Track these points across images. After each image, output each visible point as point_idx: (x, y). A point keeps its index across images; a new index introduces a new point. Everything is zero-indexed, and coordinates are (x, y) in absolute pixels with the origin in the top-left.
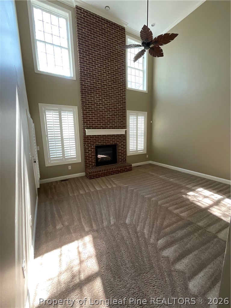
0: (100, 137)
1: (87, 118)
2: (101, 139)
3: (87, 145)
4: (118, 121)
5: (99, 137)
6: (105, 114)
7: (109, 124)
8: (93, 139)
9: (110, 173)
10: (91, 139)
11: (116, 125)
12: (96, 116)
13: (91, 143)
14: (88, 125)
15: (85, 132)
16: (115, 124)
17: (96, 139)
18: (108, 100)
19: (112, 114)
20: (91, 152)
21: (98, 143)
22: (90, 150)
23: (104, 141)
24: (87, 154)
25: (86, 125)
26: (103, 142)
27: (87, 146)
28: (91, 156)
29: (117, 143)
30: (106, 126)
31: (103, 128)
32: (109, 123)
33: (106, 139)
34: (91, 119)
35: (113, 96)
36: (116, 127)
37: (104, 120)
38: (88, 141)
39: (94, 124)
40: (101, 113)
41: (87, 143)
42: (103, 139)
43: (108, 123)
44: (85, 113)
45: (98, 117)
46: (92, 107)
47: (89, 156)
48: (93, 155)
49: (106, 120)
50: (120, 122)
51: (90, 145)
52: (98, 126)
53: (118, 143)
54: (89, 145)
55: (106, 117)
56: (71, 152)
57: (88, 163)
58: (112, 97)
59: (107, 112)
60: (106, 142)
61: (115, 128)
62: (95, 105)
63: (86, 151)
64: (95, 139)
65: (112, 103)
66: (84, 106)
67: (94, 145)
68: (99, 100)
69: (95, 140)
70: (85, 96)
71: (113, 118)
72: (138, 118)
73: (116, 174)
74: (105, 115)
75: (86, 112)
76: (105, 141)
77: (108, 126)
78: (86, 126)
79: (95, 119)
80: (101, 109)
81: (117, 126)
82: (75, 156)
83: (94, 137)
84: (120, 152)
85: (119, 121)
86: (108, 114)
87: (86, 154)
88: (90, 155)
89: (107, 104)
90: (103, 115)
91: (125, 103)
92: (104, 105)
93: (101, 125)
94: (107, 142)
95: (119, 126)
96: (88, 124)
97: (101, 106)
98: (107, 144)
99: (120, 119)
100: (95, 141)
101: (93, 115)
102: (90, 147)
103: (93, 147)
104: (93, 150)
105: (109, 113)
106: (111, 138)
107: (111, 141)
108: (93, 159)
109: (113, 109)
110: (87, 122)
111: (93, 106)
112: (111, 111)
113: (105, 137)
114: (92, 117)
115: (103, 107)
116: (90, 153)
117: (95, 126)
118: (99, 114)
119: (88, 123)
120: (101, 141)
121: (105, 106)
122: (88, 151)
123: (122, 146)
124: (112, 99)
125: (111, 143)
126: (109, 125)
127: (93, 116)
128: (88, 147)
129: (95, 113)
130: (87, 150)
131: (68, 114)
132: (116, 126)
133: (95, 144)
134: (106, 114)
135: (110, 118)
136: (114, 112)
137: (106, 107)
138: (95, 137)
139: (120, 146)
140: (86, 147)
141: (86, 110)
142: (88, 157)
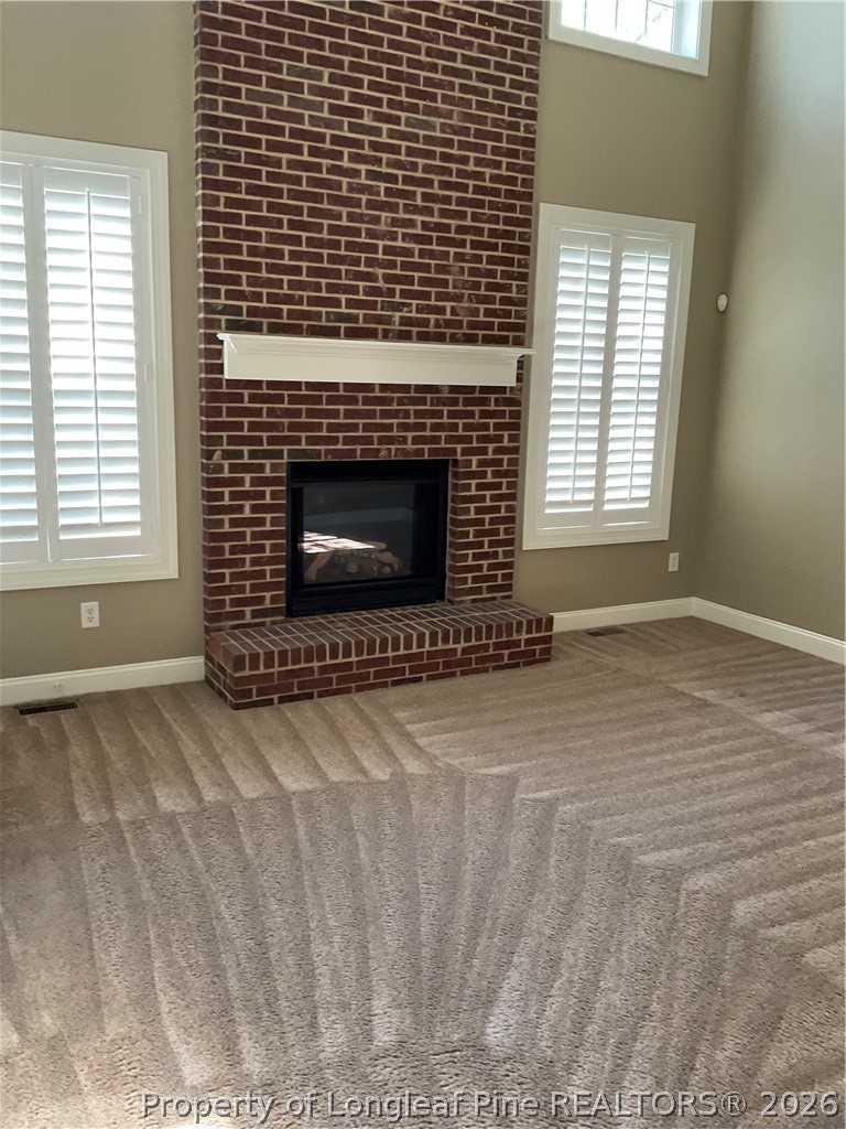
0: (331, 400)
1: (237, 249)
2: (335, 414)
3: (227, 455)
4: (466, 285)
5: (318, 400)
6: (377, 220)
7: (397, 299)
8: (271, 412)
9: (394, 672)
10: (258, 412)
11: (448, 316)
12: (304, 235)
13: (259, 441)
14: (244, 304)
15: (214, 353)
16: (448, 305)
17: (298, 413)
18: (403, 115)
19: (425, 225)
20: (254, 509)
21: (310, 440)
22: (246, 495)
23: (354, 427)
24: (226, 518)
25: (222, 301)
26: (347, 441)
27: (226, 464)
28: (255, 536)
29: (454, 451)
30: (379, 320)
31: (354, 334)
32: (404, 293)
33: (371, 414)
34: (269, 253)
35: (439, 84)
36: (449, 331)
37: (362, 268)
38: (239, 426)
39: (288, 299)
40: (345, 210)
41: (231, 440)
42: (348, 414)
43: (391, 293)
44: (221, 209)
45: (320, 243)
46: (278, 163)
47: (242, 536)
48: (268, 527)
49: (380, 272)
50: (483, 292)
51: (252, 454)
52: (318, 316)
53: (459, 447)
54: (239, 455)
55: (381, 243)
56: (108, 501)
57: (227, 590)
58: (433, 97)
59: (393, 208)
60: (369, 440)
61: (441, 338)
62: (298, 150)
63: (220, 496)
64: (287, 413)
65: (429, 140)
66: (221, 154)
67: (279, 454)
68: (334, 109)
69: (286, 421)
70: (228, 75)
71: (432, 255)
72: (625, 265)
73: (430, 678)
74: (371, 234)
75: (230, 203)
76: (367, 427)
77: (388, 320)
78: (226, 310)
79: (293, 255)
80: (345, 180)
81: (459, 324)
82: (137, 532)
83: (280, 399)
84: (472, 515)
85: (477, 286)
86: (395, 222)
87: (220, 523)
88: (248, 531)
89: (395, 150)
90: (357, 232)
91: (531, 142)
92: (367, 151)
93: (337, 303)
94: (382, 440)
95: (473, 325)
96: (241, 296)
97: (345, 163)
98: (378, 450)
99: (484, 265)
100: (292, 427)
101: (279, 224)
102: (246, 468)
103: (274, 468)
104: (268, 490)
105: (401, 215)
106: (407, 414)
107: (410, 435)
108: (270, 561)
109: (436, 190)
110: (236, 280)
111: (285, 157)
112: (419, 202)
113: (366, 401)
114: (272, 238)
115: (363, 168)
116: (247, 513)
117: (291, 314)
118: (326, 222)
119: (245, 287)
120: (331, 428)
121: (378, 161)
122: (233, 496)
123: (490, 479)
124: (436, 112)
125: (410, 446)
126: (397, 307)
127: (285, 231)
128: (233, 468)
129: (298, 211)
130: (227, 490)
131: (97, 209)
132: (448, 324)
133: (285, 448)
134: (383, 227)
135: (409, 253)
136: (444, 213)
137: (384, 170)
138: (293, 399)
139: (472, 475)
140: (219, 468)
141: (234, 187)
142: (227, 545)
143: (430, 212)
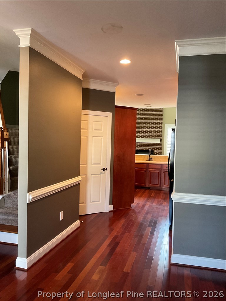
4: (154, 133)
16: (152, 135)
18: (147, 118)
30: (144, 136)
31: (142, 138)
33: (143, 145)
35: (151, 115)
40: (141, 127)
42: (141, 145)
49: (144, 132)
55: (145, 130)
60: (143, 148)
61: (151, 138)
65: (150, 120)
68: (140, 118)
71: (150, 130)
74: (143, 129)
85: (156, 133)
86: (146, 127)
89: (146, 121)
91: (162, 118)
94: (145, 148)
95: (155, 137)
97: (141, 123)
99: (156, 131)
106: (147, 146)
107: (148, 148)
109: (151, 124)
121: (144, 122)
124: (151, 117)
126: (146, 135)
132: (152, 137)
135: (148, 130)
136: (152, 126)
139: (156, 152)
143: (150, 126)
